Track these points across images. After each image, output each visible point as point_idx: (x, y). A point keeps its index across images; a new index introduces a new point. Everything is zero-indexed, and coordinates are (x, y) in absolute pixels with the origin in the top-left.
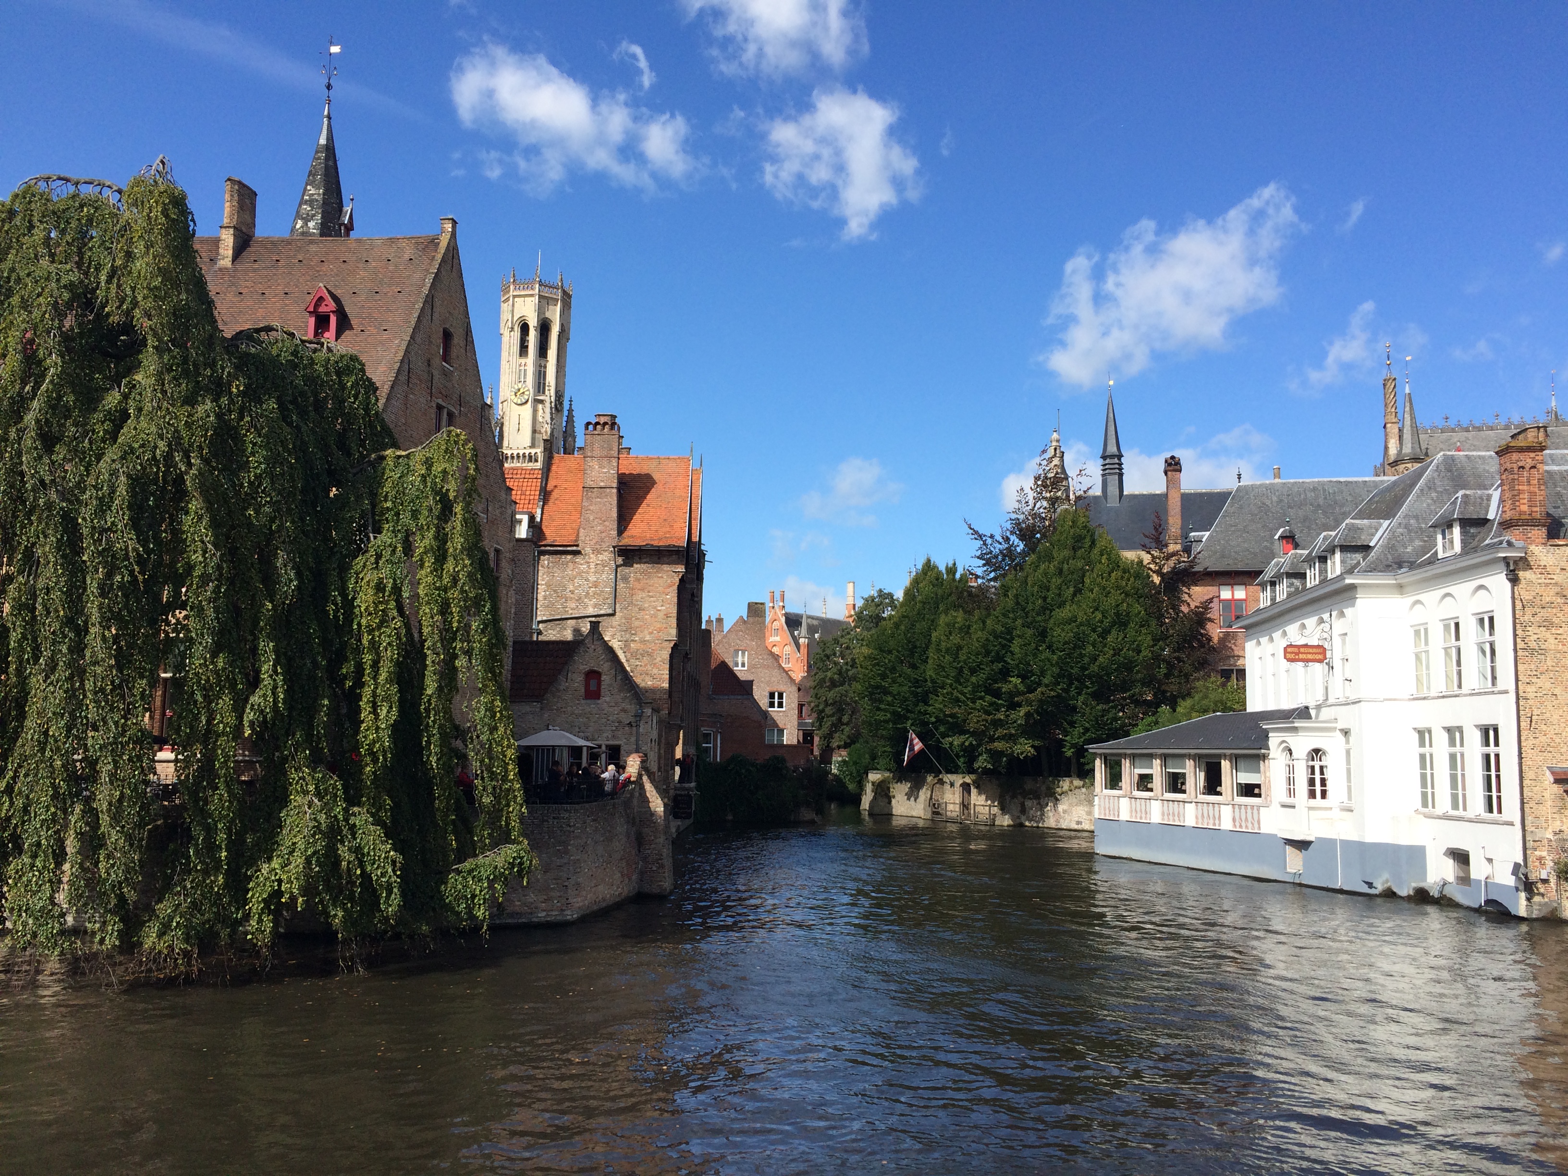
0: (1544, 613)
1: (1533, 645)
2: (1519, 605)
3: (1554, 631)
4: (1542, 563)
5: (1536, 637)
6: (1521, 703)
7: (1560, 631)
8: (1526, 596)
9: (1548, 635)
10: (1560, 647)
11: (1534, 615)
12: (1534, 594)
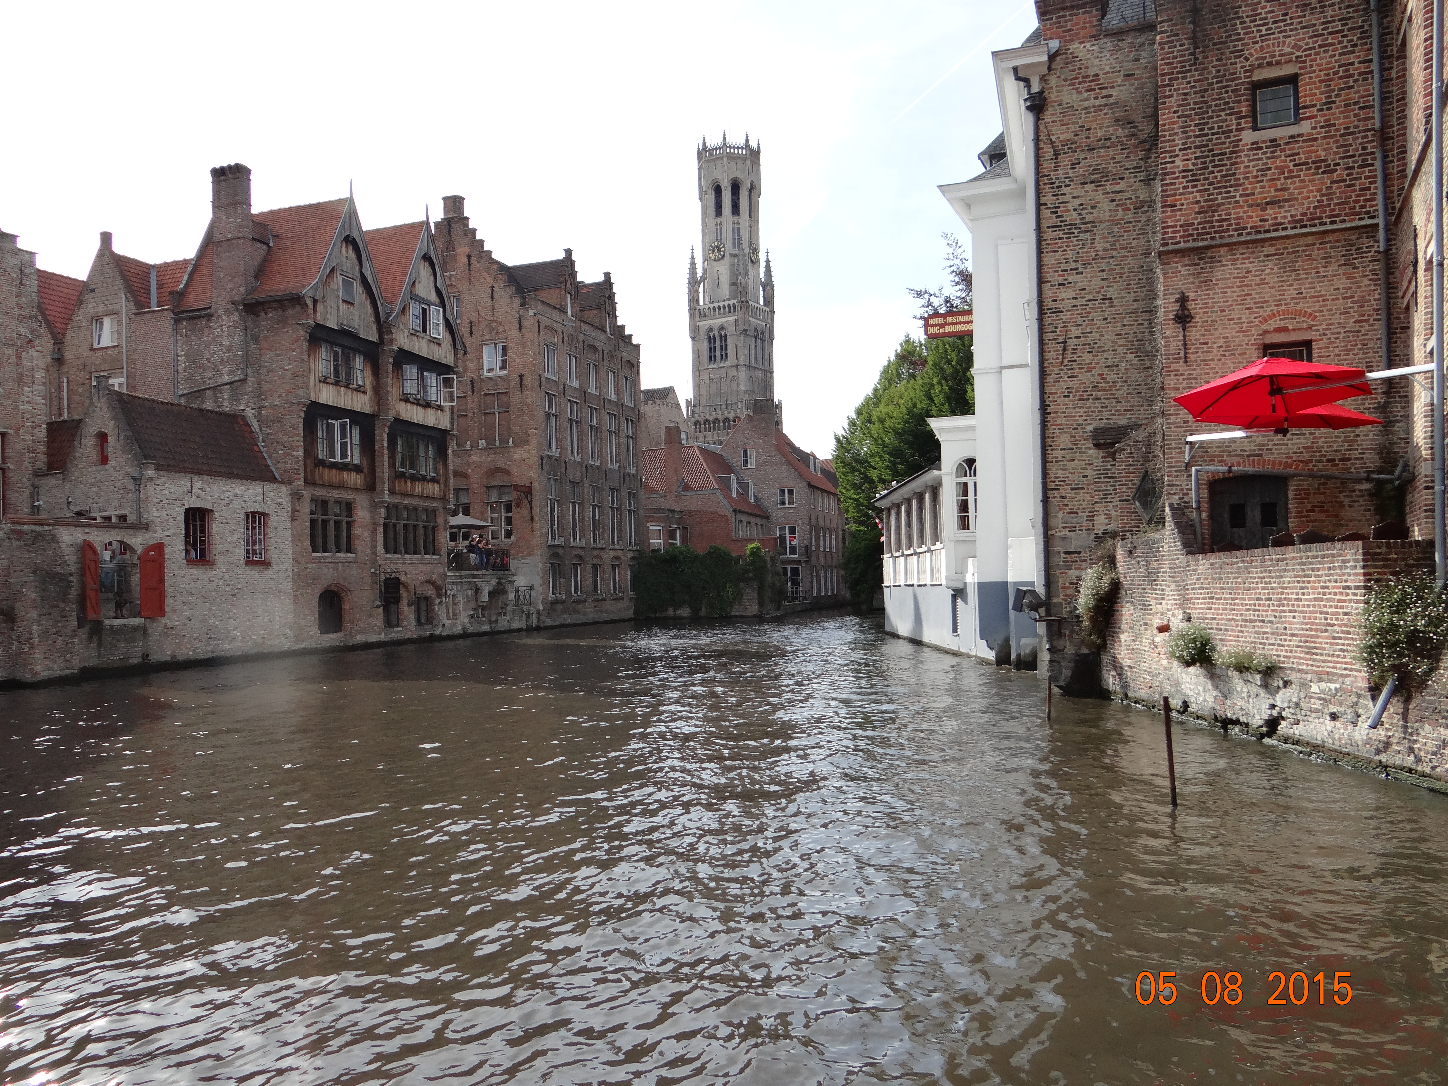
0: (1092, 160)
1: (1072, 217)
2: (1048, 153)
3: (1109, 187)
4: (1091, 72)
5: (1077, 202)
6: (1047, 320)
7: (1122, 186)
8: (1060, 134)
9: (1099, 196)
10: (1120, 213)
11: (1073, 166)
12: (1074, 128)
